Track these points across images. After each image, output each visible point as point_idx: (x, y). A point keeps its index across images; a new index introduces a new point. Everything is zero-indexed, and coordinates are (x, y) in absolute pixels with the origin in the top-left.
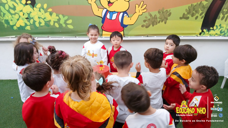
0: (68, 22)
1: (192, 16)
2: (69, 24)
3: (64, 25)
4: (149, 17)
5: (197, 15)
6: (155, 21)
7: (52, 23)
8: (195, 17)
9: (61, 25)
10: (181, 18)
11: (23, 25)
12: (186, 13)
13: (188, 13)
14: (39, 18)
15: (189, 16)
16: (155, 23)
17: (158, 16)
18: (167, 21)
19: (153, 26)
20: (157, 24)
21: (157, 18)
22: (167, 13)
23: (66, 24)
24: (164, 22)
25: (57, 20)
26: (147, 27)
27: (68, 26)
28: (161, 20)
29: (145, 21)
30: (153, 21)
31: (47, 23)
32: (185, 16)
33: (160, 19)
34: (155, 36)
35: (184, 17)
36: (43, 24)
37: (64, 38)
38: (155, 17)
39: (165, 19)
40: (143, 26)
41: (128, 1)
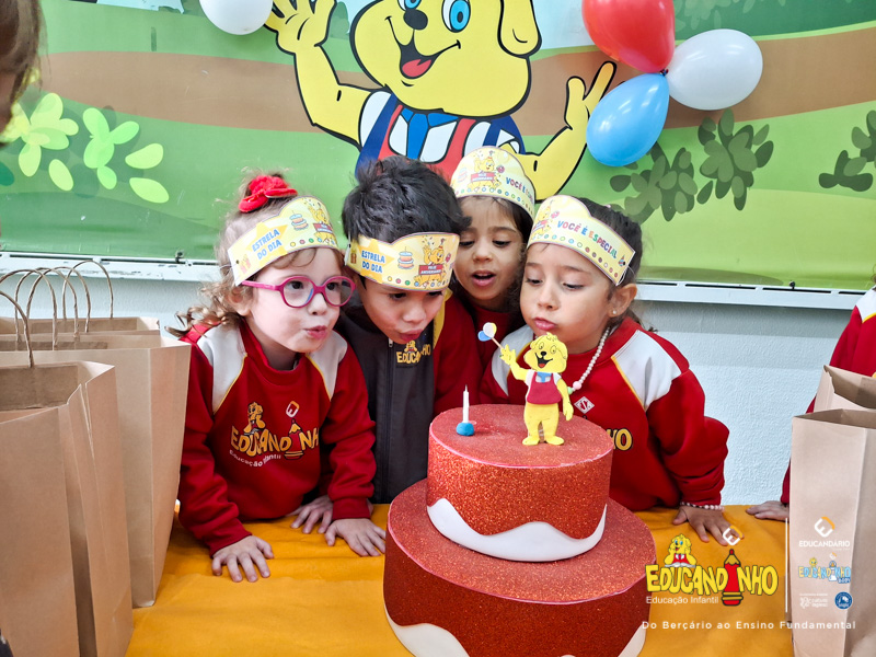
0: (133, 160)
2: (140, 173)
3: (108, 179)
4: (646, 162)
6: (677, 188)
7: (29, 163)
9: (92, 174)
10: (826, 181)
12: (854, 152)
13: (868, 154)
15: (869, 168)
16: (680, 199)
17: (699, 156)
18: (750, 191)
19: (668, 216)
20: (690, 207)
21: (690, 171)
22: (749, 146)
23: (125, 173)
24: (730, 196)
25: (64, 144)
27: (137, 185)
28: (715, 181)
29: (620, 183)
30: (669, 183)
32: (848, 171)
33: (709, 180)
34: (681, 284)
35: (845, 176)
38: (683, 165)
39: (738, 181)
41: (526, 56)
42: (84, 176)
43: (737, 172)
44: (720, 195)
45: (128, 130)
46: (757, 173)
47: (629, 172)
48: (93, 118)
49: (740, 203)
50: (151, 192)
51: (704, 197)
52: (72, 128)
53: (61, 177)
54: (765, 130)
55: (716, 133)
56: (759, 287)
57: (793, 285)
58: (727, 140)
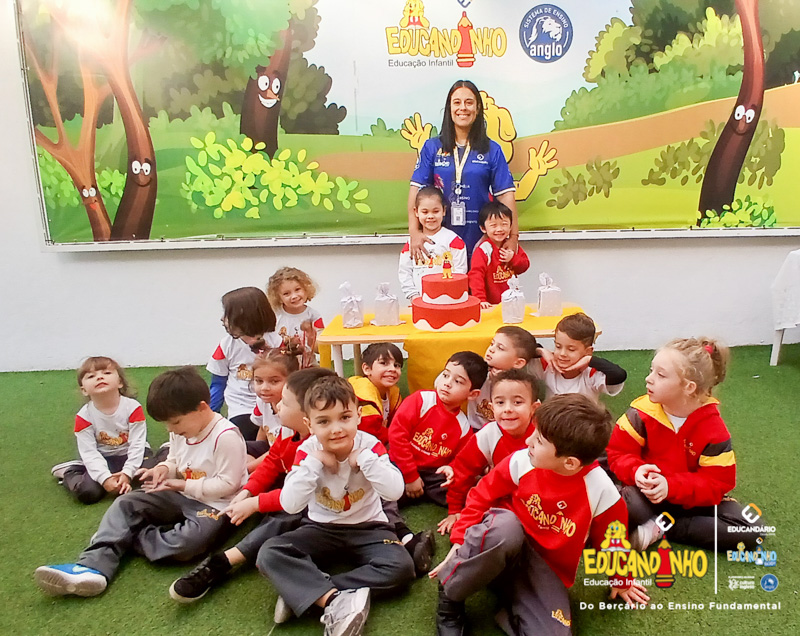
0: (354, 196)
1: (674, 176)
2: (359, 201)
3: (347, 205)
4: (565, 181)
5: (684, 173)
6: (579, 190)
7: (315, 200)
8: (679, 178)
9: (340, 203)
10: (645, 182)
11: (241, 205)
12: (656, 169)
13: (663, 169)
14: (284, 185)
15: (663, 175)
16: (581, 196)
17: (587, 176)
18: (611, 190)
19: (576, 203)
20: (585, 198)
21: (584, 183)
22: (609, 170)
23: (353, 202)
24: (602, 192)
25: (329, 192)
26: (561, 206)
27: (358, 206)
28: (595, 186)
29: (554, 191)
30: (575, 188)
31: (304, 200)
32: (654, 177)
33: (592, 187)
34: (584, 231)
35: (653, 179)
36: (293, 202)
37: (346, 239)
38: (581, 180)
39: (606, 186)
40: (550, 204)
41: (511, 141)
42: (337, 204)
43: (605, 182)
44: (598, 192)
45: (353, 185)
46: (613, 182)
47: (558, 186)
48: (340, 180)
49: (607, 195)
50: (364, 209)
51: (591, 194)
52: (332, 185)
53: (328, 205)
54: (616, 162)
55: (594, 166)
56: (618, 230)
57: (633, 228)
58: (598, 168)
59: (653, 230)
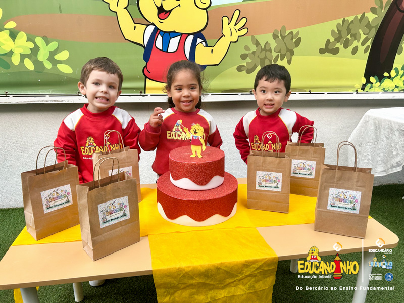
1: (346, 47)
2: (60, 62)
3: (48, 65)
5: (355, 44)
7: (16, 60)
10: (322, 51)
12: (332, 40)
13: (338, 40)
15: (338, 45)
18: (293, 57)
26: (249, 71)
27: (60, 66)
28: (280, 54)
29: (244, 57)
31: (4, 59)
32: (330, 47)
37: (49, 98)
38: (267, 48)
39: (288, 53)
40: (240, 69)
41: (206, 9)
42: (38, 64)
43: (288, 50)
44: (282, 59)
45: (54, 45)
46: (295, 50)
48: (39, 41)
49: (289, 62)
50: (66, 69)
51: (276, 60)
52: (31, 45)
53: (29, 65)
54: (298, 32)
55: (279, 35)
56: (298, 93)
57: (310, 91)
58: (283, 38)
59: (326, 93)
